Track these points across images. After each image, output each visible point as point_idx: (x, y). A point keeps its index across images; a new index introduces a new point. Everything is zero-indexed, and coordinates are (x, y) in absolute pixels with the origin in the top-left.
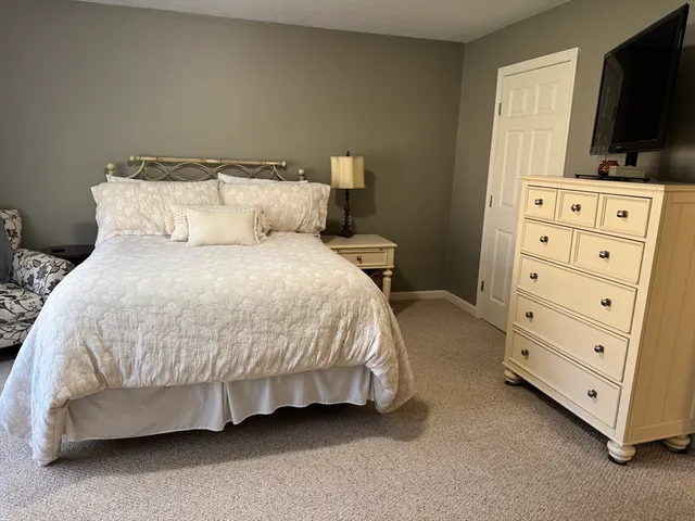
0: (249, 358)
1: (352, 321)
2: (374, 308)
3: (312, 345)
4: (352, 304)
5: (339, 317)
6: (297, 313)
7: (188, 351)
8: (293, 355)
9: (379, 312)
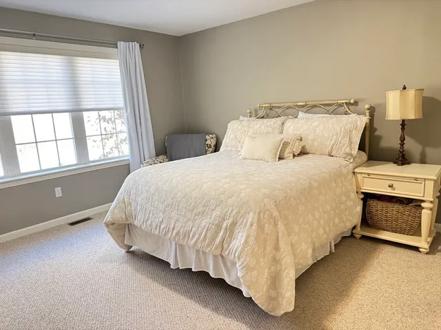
0: (173, 229)
1: (231, 225)
2: (250, 220)
3: (203, 234)
4: (234, 212)
5: (224, 219)
6: (200, 209)
7: (153, 215)
8: (193, 236)
9: (252, 225)
